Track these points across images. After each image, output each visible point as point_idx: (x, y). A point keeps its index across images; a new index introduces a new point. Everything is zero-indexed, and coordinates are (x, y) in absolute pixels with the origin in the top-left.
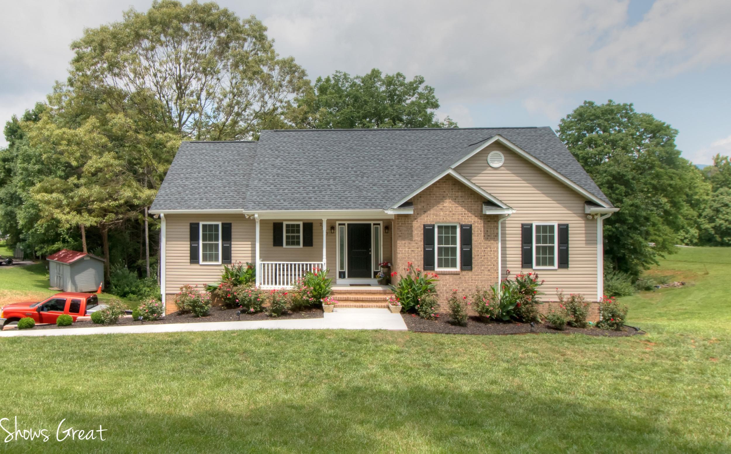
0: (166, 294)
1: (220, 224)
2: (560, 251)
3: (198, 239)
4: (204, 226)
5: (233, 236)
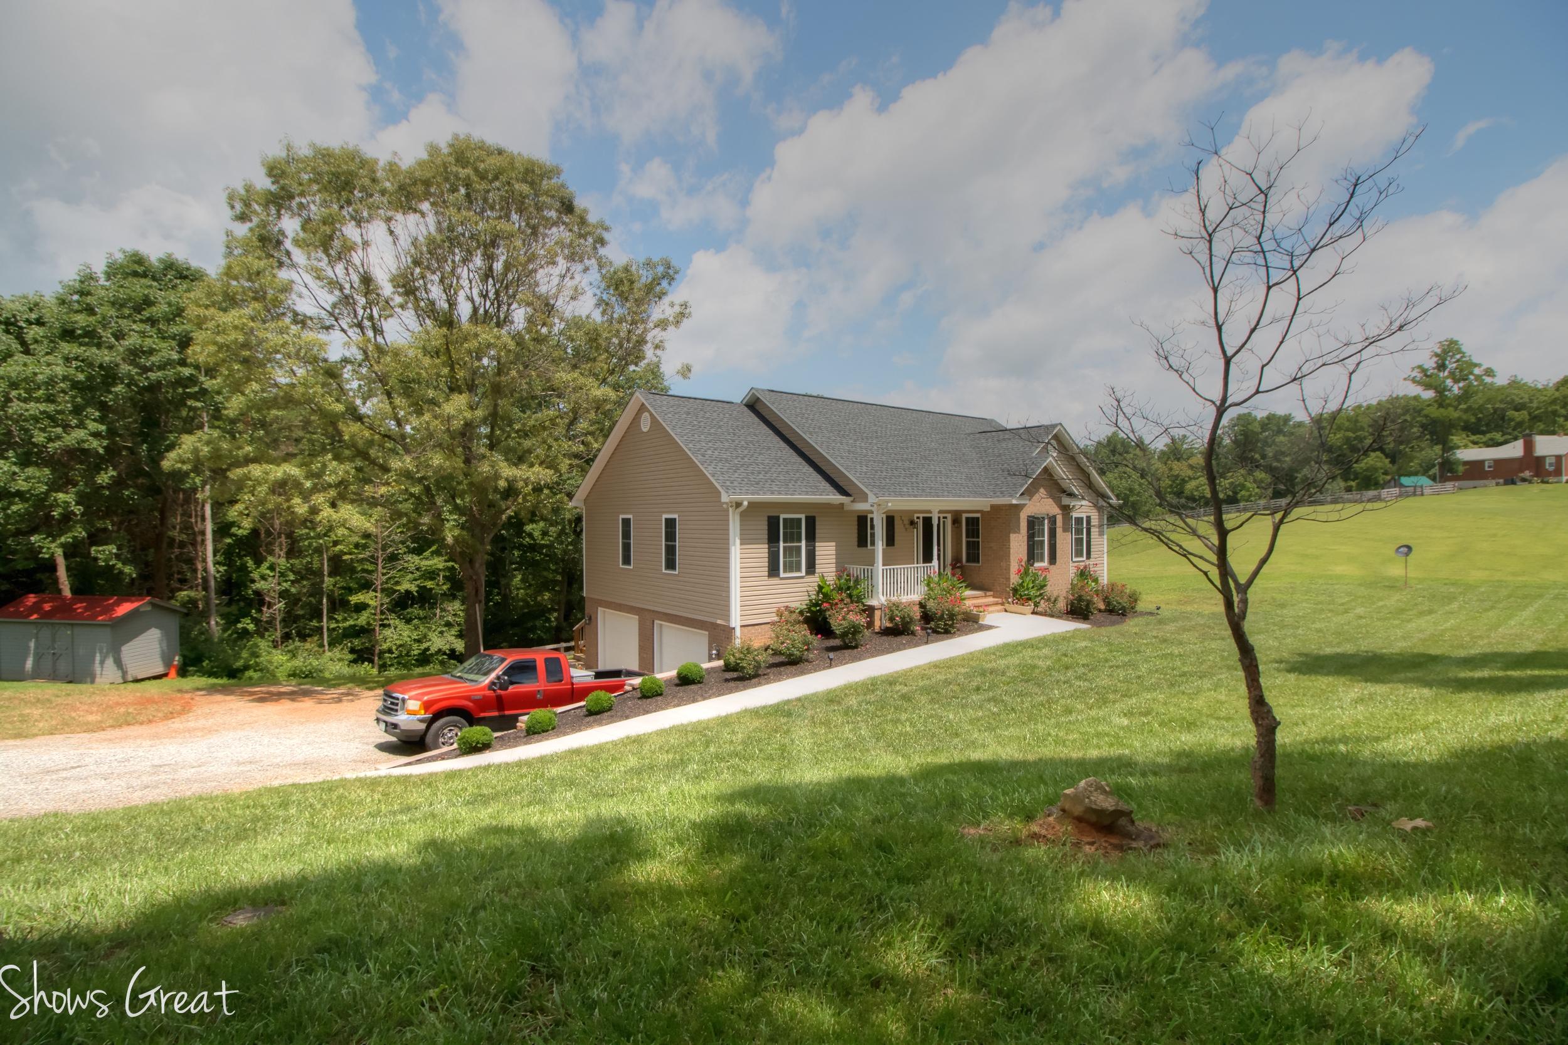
0: (741, 627)
1: (803, 517)
2: (1087, 541)
3: (778, 541)
4: (785, 520)
5: (817, 536)
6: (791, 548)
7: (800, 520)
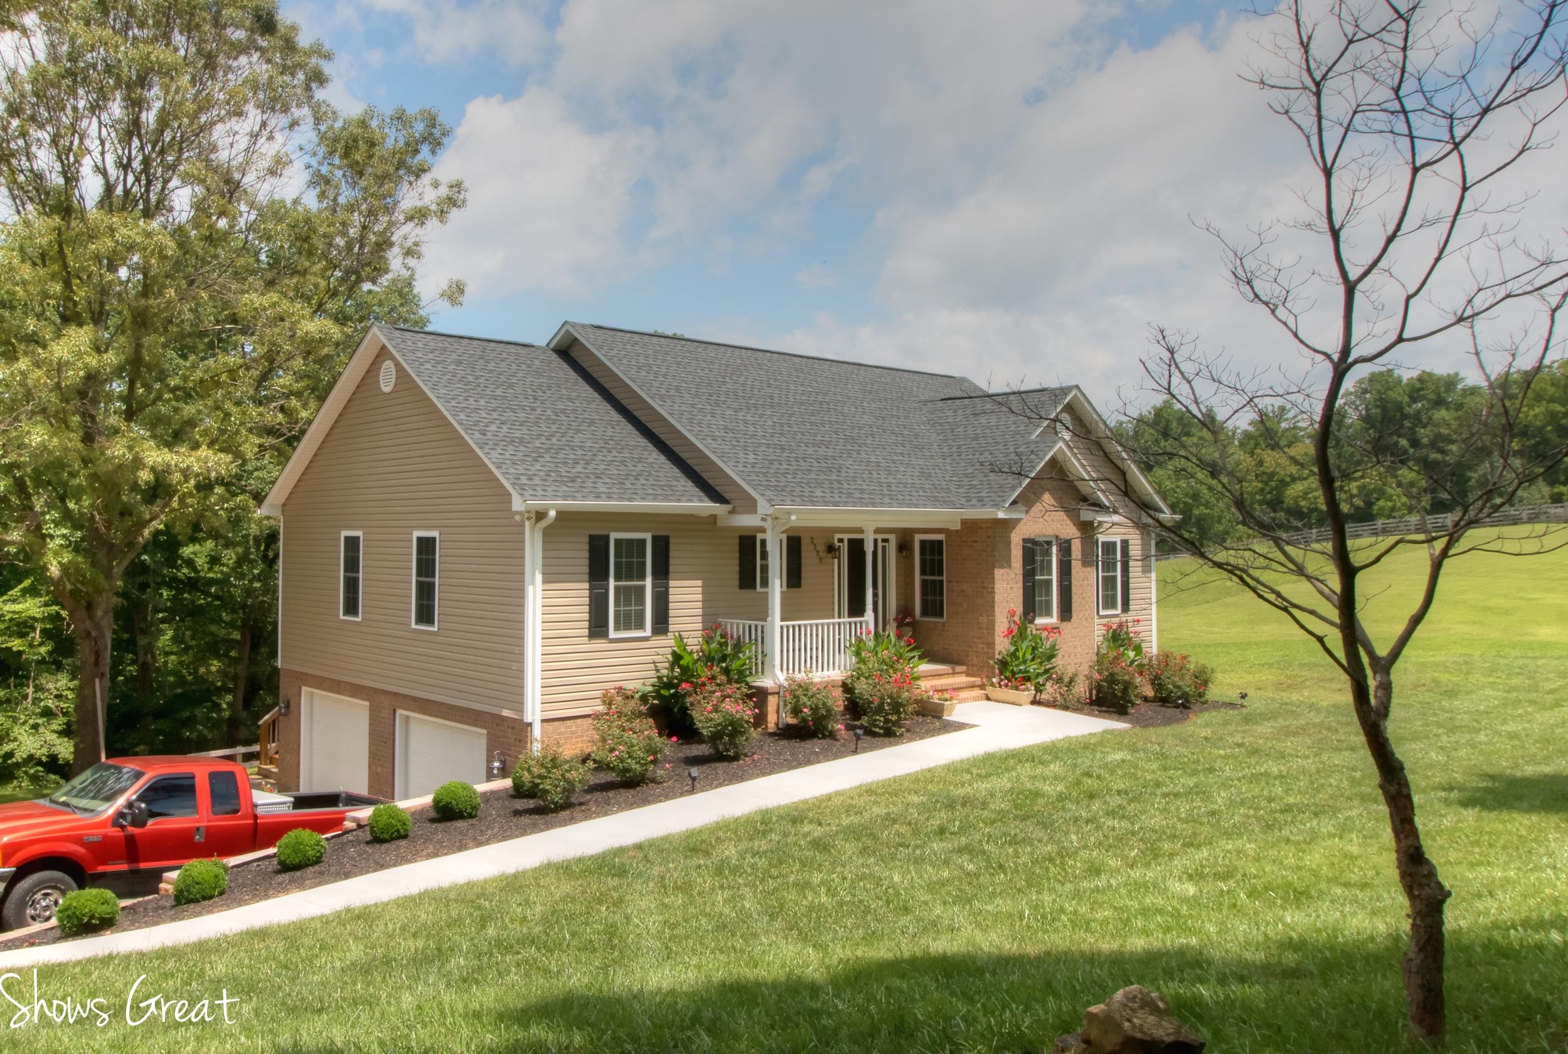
0: (543, 721)
1: (648, 537)
2: (1122, 582)
3: (606, 576)
4: (618, 542)
5: (672, 568)
6: (627, 589)
7: (643, 542)
